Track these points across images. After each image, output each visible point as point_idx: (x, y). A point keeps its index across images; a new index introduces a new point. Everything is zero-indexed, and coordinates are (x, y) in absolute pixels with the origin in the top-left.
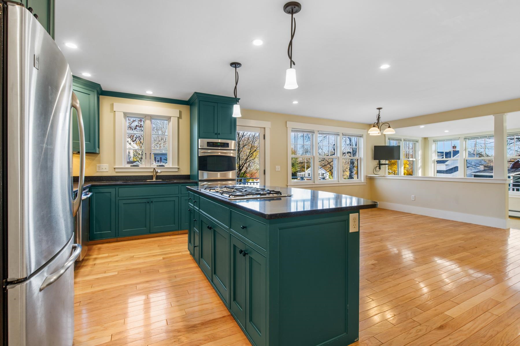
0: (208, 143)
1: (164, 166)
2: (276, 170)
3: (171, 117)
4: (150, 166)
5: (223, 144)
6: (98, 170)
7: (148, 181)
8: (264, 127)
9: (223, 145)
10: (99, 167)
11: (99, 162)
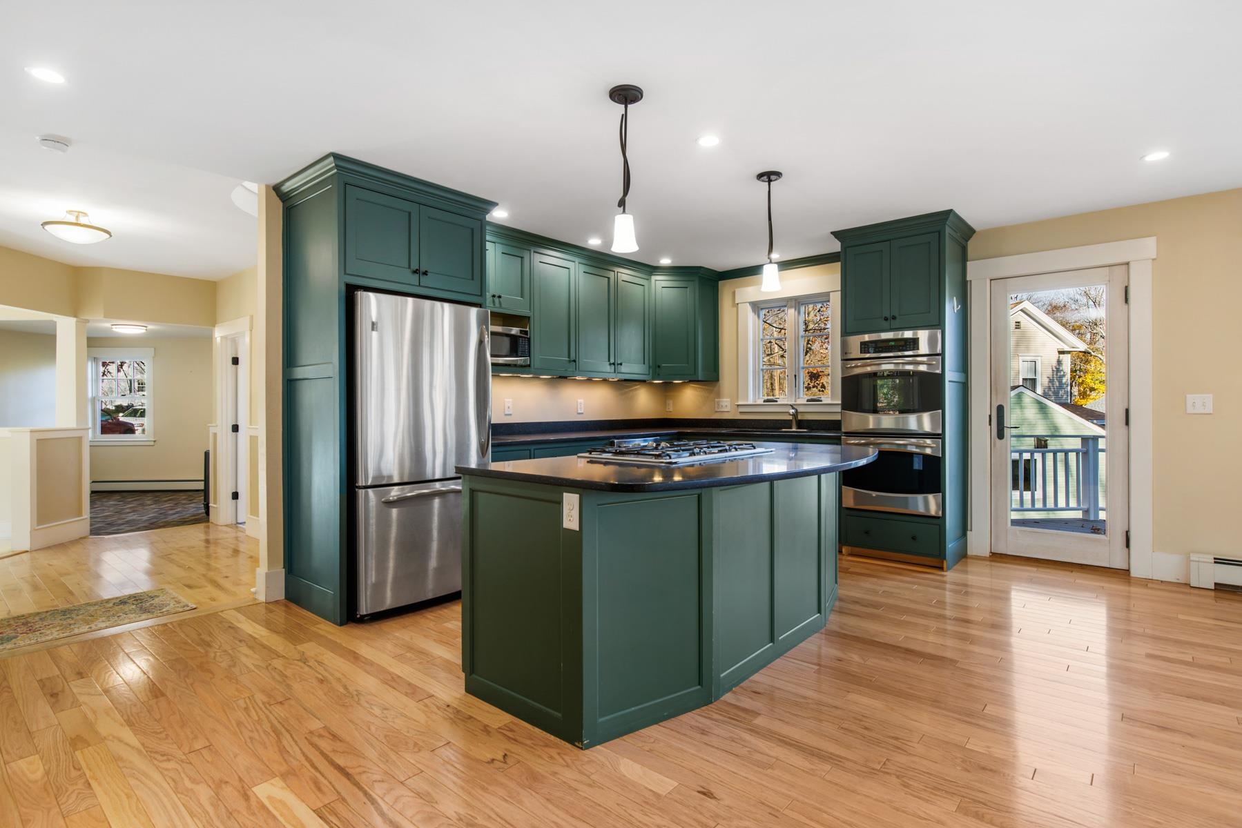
0: (862, 344)
1: (821, 401)
2: (1190, 410)
3: (829, 292)
4: (795, 401)
5: (903, 343)
6: (716, 410)
7: (784, 430)
8: (1126, 260)
9: (903, 346)
10: (718, 403)
11: (719, 395)
